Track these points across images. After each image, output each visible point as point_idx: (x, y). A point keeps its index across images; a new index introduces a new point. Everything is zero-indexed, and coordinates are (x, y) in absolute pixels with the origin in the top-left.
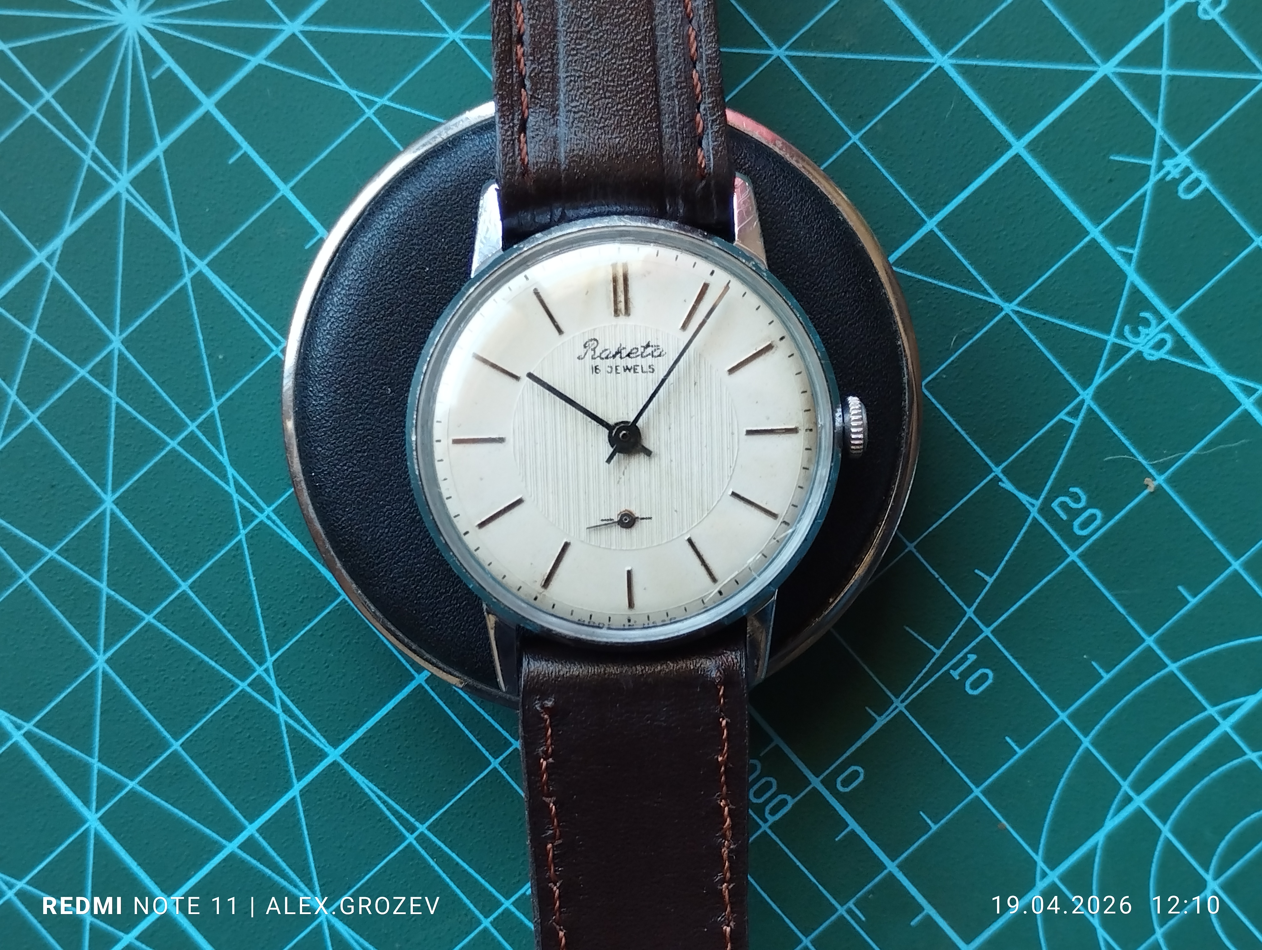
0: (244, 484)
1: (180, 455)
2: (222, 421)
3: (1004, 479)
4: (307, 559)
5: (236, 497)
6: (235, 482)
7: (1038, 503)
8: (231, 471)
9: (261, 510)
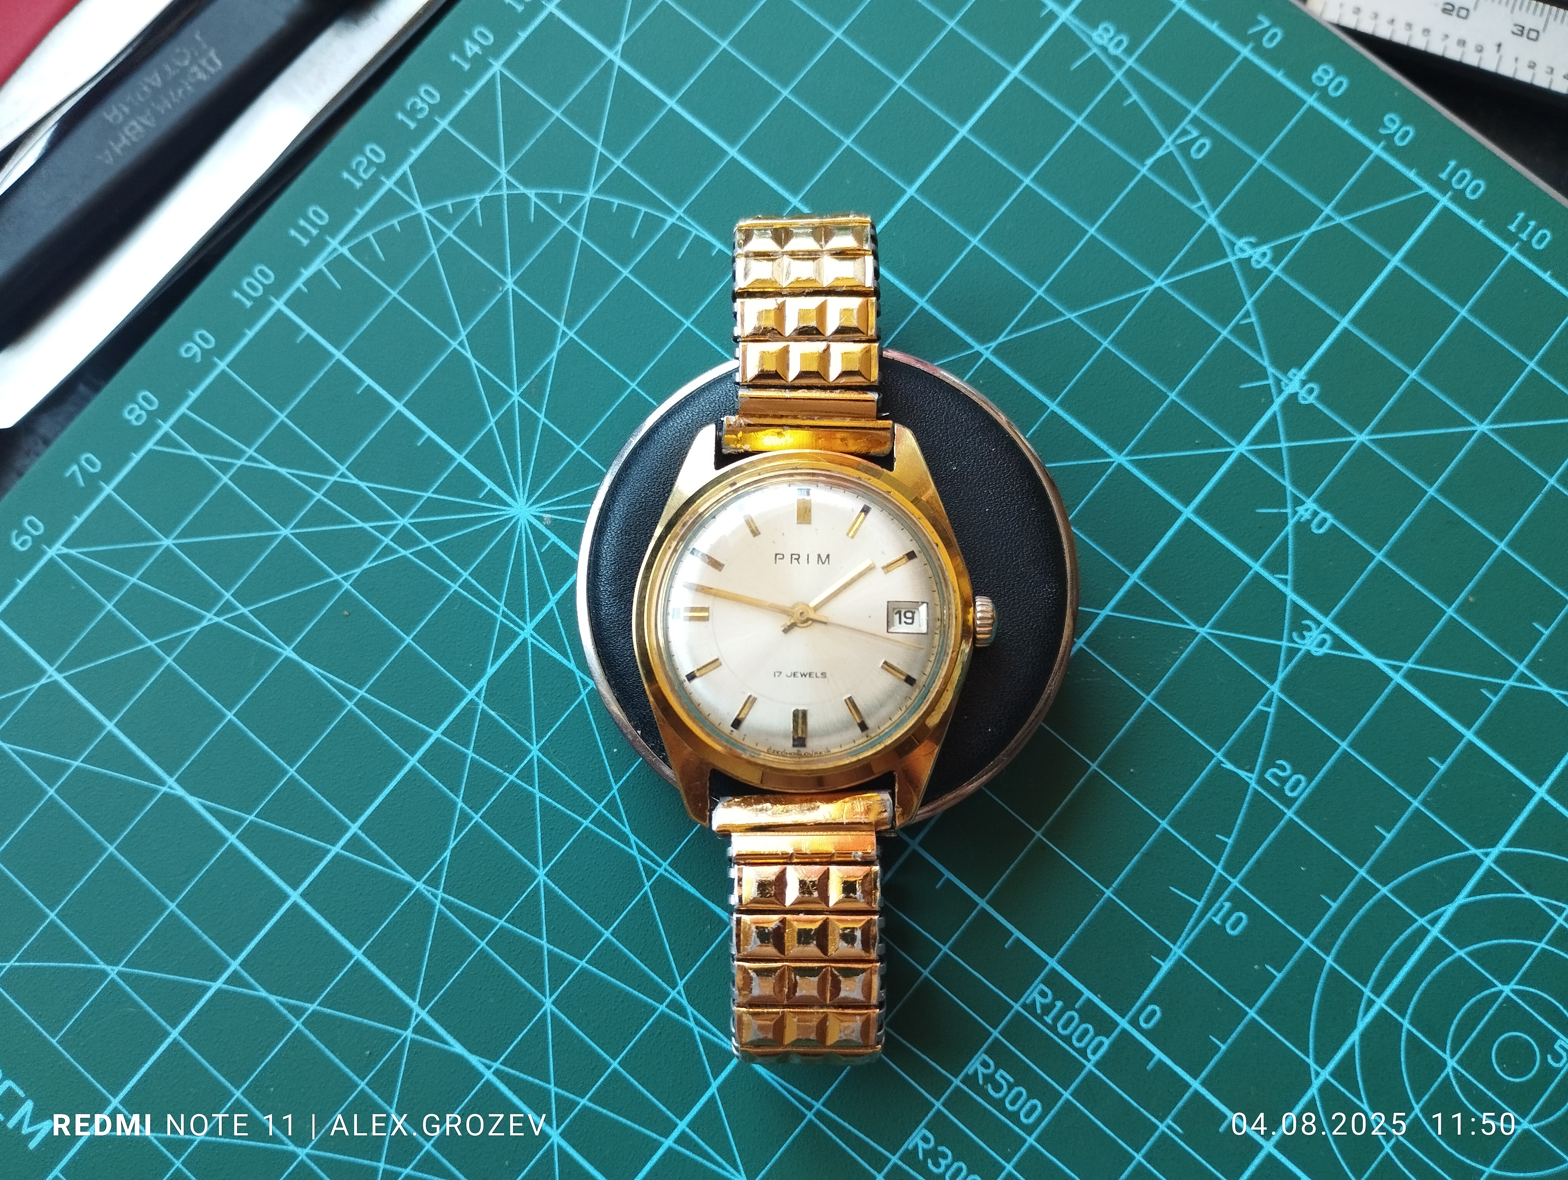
0: (644, 846)
1: (592, 831)
2: (621, 800)
3: (1224, 760)
4: (699, 900)
5: (639, 857)
6: (637, 845)
7: (1254, 776)
8: (633, 838)
9: (660, 866)
